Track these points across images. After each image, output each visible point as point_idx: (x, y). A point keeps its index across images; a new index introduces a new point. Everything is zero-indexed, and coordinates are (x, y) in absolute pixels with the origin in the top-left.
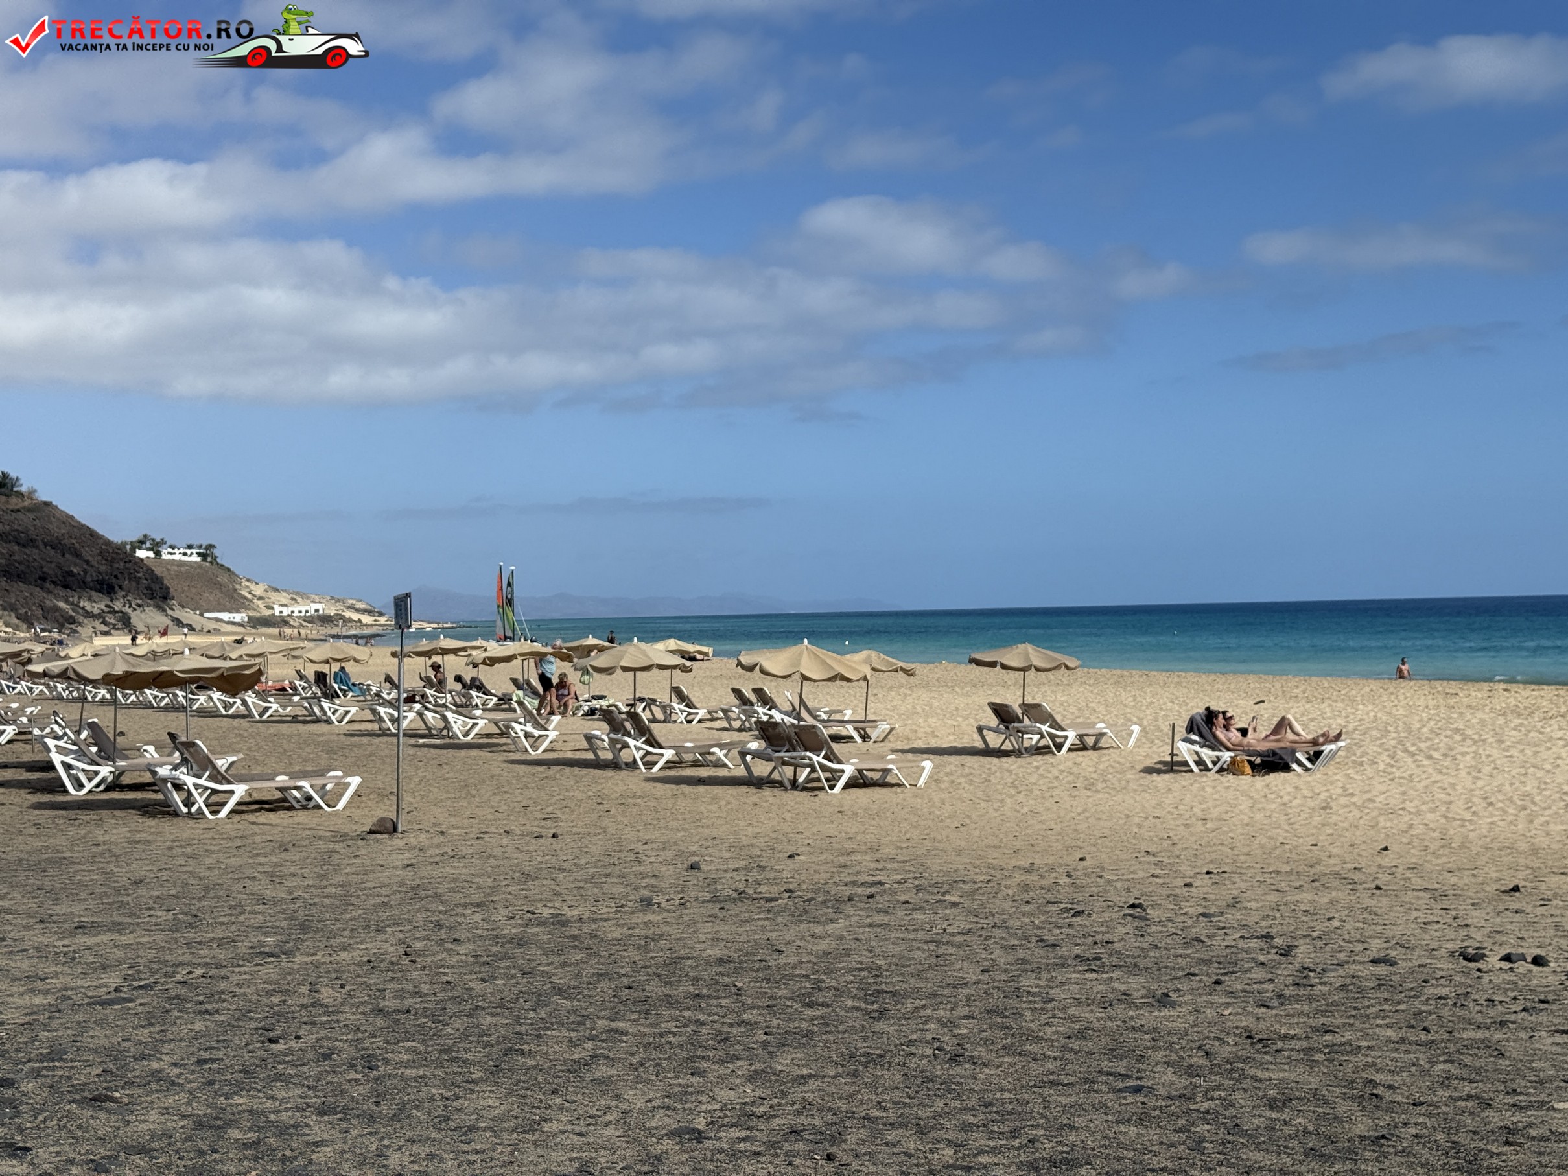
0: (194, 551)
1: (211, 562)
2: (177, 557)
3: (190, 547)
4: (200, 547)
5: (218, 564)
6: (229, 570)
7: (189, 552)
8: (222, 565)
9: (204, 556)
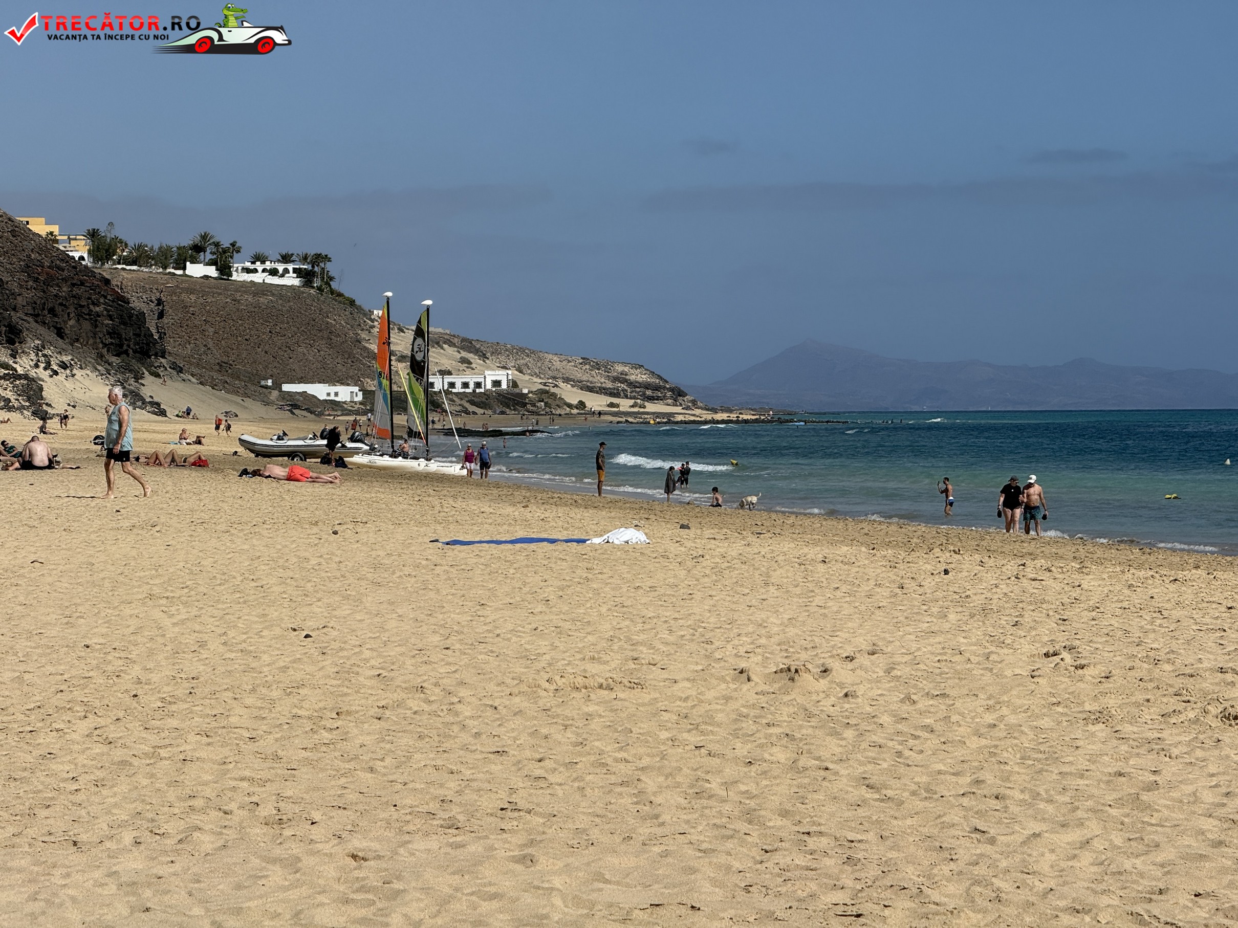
0: (290, 267)
1: (320, 289)
2: (258, 278)
3: (286, 259)
4: (305, 259)
5: (332, 292)
6: (352, 303)
7: (281, 268)
8: (340, 295)
9: (306, 276)
